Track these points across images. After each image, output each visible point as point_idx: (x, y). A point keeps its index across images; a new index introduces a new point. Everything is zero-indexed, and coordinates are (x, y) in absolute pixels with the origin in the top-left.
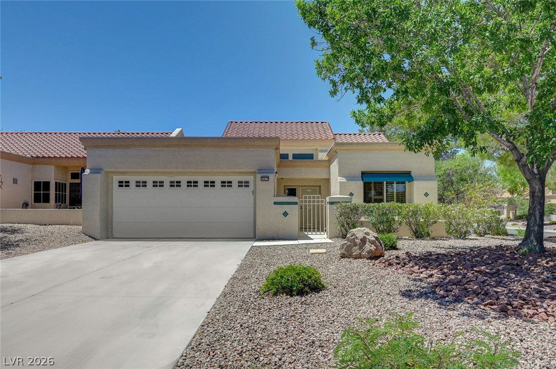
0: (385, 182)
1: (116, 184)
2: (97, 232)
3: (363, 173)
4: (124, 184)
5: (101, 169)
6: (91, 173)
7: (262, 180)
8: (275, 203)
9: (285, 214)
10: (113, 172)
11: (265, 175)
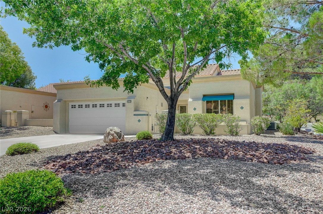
0: (219, 101)
1: (70, 107)
2: (58, 130)
3: (204, 96)
4: (73, 107)
5: (61, 100)
6: (57, 102)
7: (128, 103)
8: (134, 115)
9: (139, 121)
10: (68, 101)
11: (130, 99)
